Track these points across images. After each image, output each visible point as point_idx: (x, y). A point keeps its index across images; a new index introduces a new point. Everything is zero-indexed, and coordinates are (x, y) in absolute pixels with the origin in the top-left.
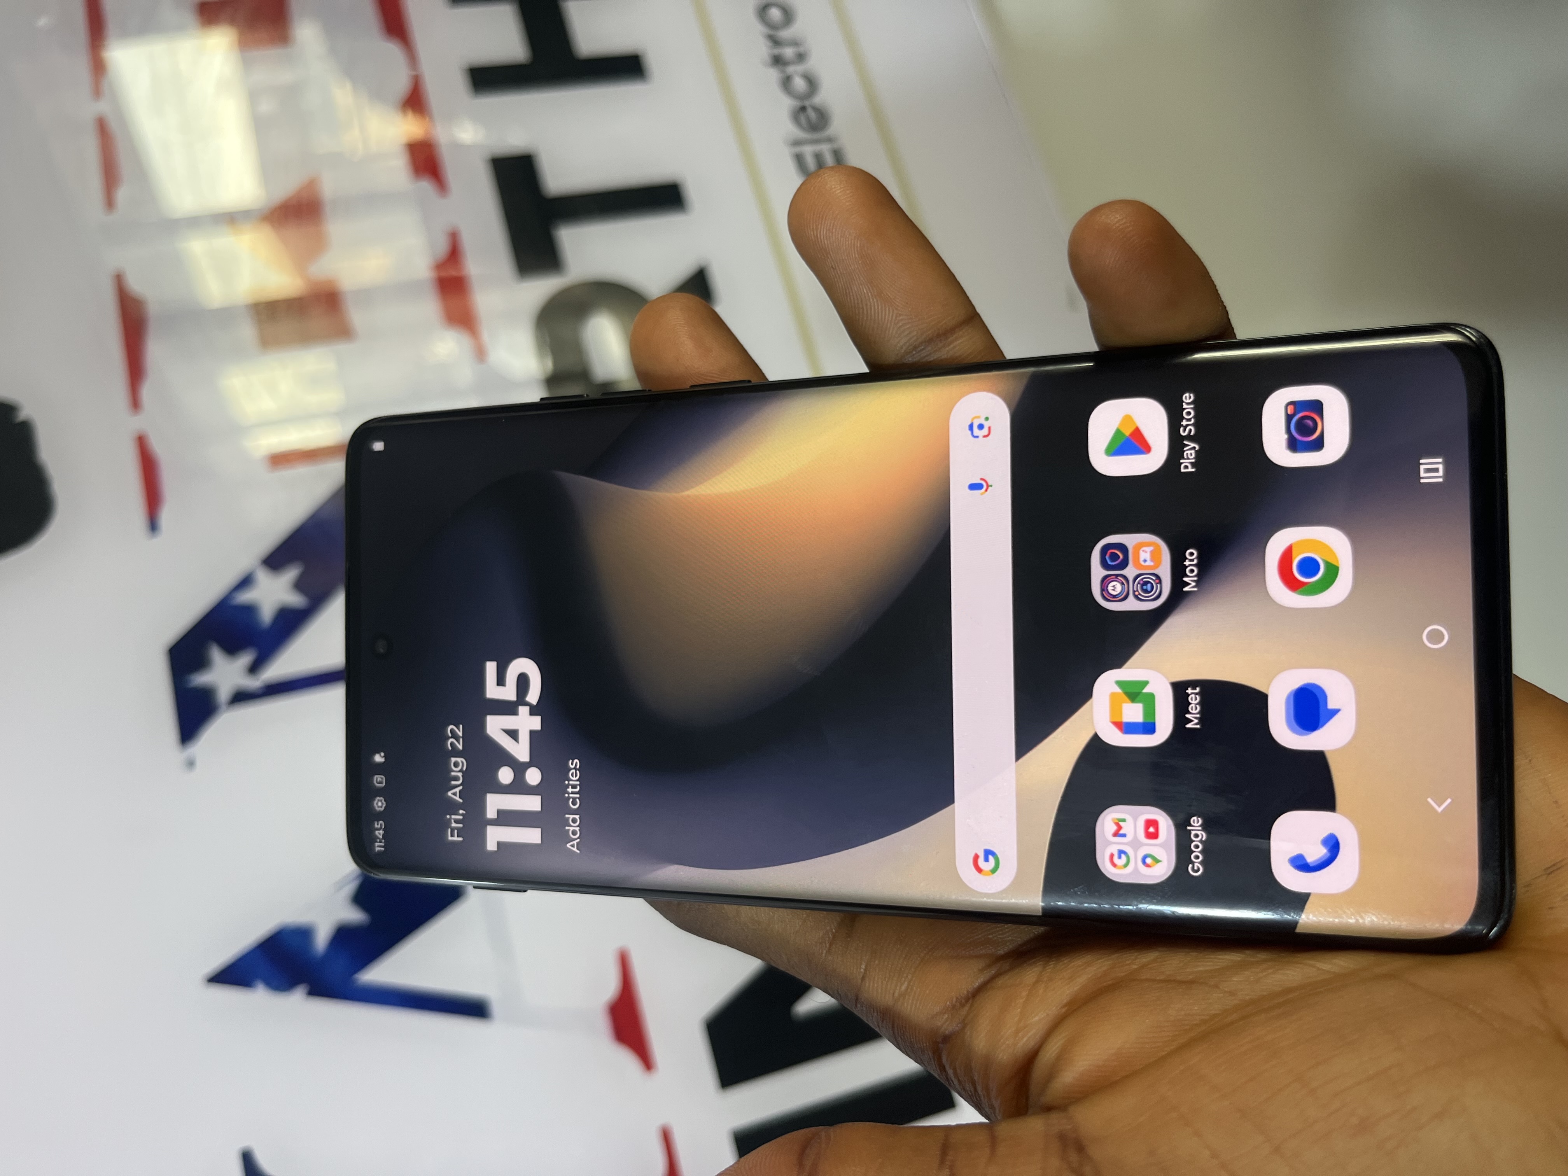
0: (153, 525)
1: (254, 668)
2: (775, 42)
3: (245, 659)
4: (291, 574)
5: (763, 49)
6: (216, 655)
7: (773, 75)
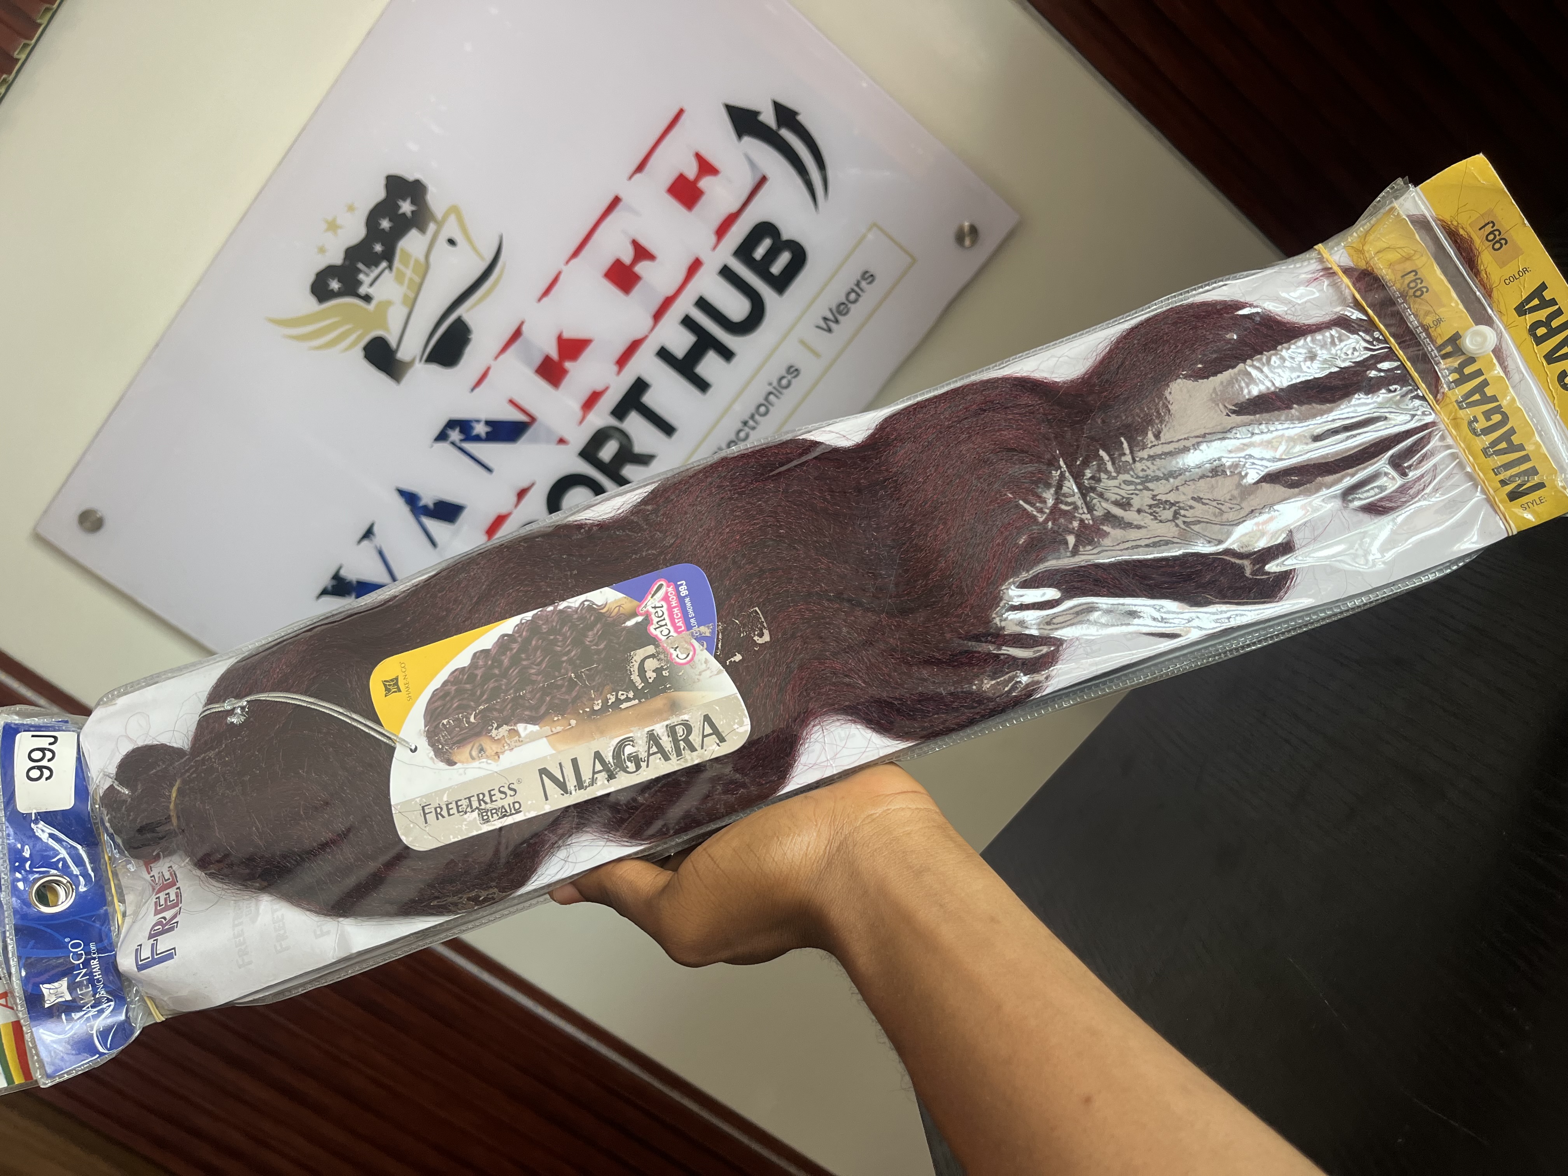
0: (473, 390)
1: (461, 440)
2: (752, 417)
3: (462, 437)
4: (488, 429)
5: (746, 417)
6: (458, 430)
7: (739, 425)
